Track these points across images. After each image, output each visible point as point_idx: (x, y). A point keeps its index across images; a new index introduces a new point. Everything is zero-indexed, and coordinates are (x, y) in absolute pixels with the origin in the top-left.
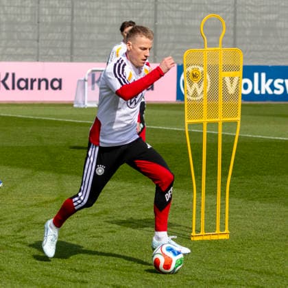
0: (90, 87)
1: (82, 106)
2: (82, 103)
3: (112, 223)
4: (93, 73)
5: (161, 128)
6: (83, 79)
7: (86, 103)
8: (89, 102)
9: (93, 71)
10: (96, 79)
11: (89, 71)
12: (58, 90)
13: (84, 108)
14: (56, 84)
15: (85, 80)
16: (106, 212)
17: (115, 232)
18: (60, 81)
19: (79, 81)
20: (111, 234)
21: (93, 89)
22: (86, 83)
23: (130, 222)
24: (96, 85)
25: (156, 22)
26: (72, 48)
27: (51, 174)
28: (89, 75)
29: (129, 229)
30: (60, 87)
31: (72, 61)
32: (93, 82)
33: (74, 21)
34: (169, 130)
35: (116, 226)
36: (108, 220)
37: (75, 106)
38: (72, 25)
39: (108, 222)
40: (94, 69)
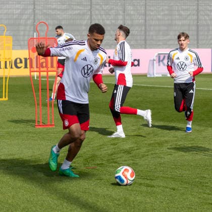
0: (158, 64)
1: (152, 76)
2: (152, 74)
3: (170, 149)
4: (159, 56)
6: (152, 59)
7: (155, 75)
8: (156, 73)
9: (159, 54)
10: (161, 59)
11: (156, 54)
12: (137, 66)
13: (154, 77)
14: (136, 63)
15: (154, 60)
16: (167, 142)
17: (172, 155)
18: (138, 61)
19: (150, 60)
20: (169, 156)
21: (159, 65)
22: (155, 62)
23: (183, 148)
24: (161, 63)
25: (198, 23)
26: (145, 40)
27: (132, 119)
28: (156, 57)
29: (181, 152)
30: (138, 65)
31: (145, 48)
32: (159, 62)
33: (147, 23)
34: (207, 90)
35: (173, 151)
36: (168, 147)
37: (148, 76)
38: (145, 26)
39: (168, 148)
40: (159, 53)
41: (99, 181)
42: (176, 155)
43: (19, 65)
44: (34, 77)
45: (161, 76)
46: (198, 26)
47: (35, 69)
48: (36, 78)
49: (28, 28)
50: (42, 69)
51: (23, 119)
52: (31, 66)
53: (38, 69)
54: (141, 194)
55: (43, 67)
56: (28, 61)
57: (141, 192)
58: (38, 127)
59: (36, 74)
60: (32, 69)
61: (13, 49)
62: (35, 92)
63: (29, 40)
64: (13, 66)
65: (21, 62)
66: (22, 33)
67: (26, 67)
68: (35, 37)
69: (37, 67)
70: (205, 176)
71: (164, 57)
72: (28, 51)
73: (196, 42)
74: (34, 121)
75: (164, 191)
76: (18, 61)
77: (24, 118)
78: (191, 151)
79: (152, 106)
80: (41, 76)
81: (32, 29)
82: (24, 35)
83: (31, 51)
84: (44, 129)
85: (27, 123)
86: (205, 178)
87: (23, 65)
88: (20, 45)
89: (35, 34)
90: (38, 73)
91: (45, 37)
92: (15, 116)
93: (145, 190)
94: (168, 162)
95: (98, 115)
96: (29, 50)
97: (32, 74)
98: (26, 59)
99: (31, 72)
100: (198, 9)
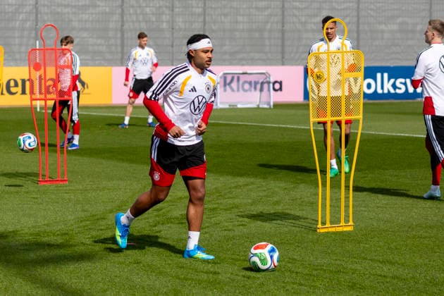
0: (222, 89)
3: (243, 216)
4: (225, 76)
5: (288, 126)
7: (218, 104)
8: (221, 103)
9: (225, 74)
10: (228, 81)
11: (221, 74)
13: (217, 109)
16: (237, 207)
17: (245, 225)
20: (242, 227)
21: (225, 90)
23: (260, 216)
24: (228, 87)
25: (283, 26)
28: (221, 77)
29: (259, 222)
32: (225, 84)
34: (297, 129)
35: (246, 219)
36: (239, 214)
39: (238, 216)
40: (226, 72)
41: (135, 265)
42: (252, 225)
43: (13, 90)
44: (36, 108)
45: (227, 106)
46: (283, 32)
47: (38, 96)
48: (38, 110)
49: (26, 33)
50: (48, 96)
51: (20, 171)
52: (32, 92)
53: (43, 96)
54: (200, 284)
55: (50, 93)
56: (28, 84)
57: (200, 282)
58: (43, 183)
59: (38, 104)
60: (34, 97)
61: (4, 65)
62: (39, 130)
63: (30, 53)
64: (5, 91)
65: (16, 85)
66: (17, 41)
67: (24, 92)
68: (38, 48)
69: (40, 93)
70: (295, 257)
71: (233, 79)
72: (27, 68)
73: (280, 56)
74: (36, 175)
75: (233, 280)
76: (12, 83)
77: (22, 170)
78: (274, 220)
79: (215, 152)
80: (48, 106)
81: (33, 35)
82: (20, 45)
83: (32, 68)
84: (52, 186)
85: (25, 177)
86: (295, 260)
87: (19, 89)
88: (16, 60)
89: (38, 42)
90: (43, 103)
91: (53, 47)
92: (8, 167)
93: (206, 278)
94: (239, 236)
95: (134, 165)
96: (29, 66)
97: (34, 103)
98: (24, 82)
99: (32, 100)
100: (283, 7)
